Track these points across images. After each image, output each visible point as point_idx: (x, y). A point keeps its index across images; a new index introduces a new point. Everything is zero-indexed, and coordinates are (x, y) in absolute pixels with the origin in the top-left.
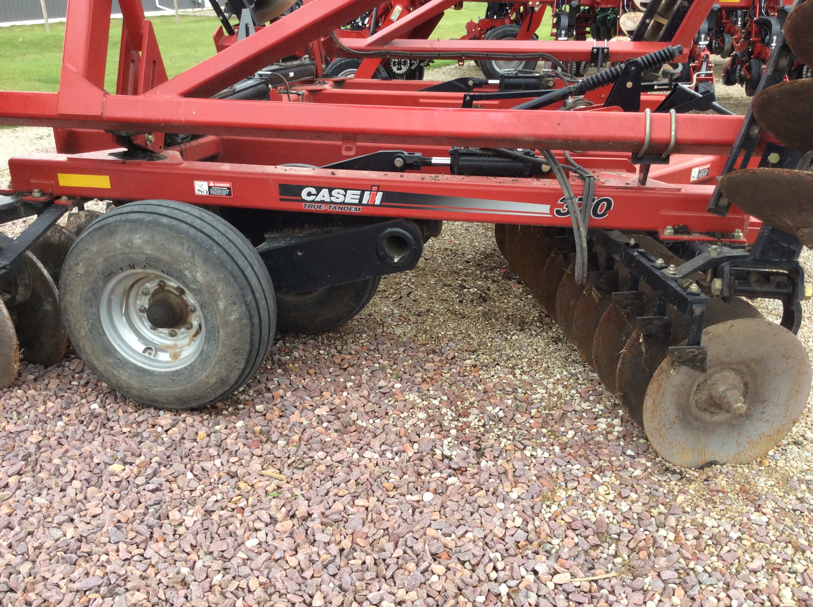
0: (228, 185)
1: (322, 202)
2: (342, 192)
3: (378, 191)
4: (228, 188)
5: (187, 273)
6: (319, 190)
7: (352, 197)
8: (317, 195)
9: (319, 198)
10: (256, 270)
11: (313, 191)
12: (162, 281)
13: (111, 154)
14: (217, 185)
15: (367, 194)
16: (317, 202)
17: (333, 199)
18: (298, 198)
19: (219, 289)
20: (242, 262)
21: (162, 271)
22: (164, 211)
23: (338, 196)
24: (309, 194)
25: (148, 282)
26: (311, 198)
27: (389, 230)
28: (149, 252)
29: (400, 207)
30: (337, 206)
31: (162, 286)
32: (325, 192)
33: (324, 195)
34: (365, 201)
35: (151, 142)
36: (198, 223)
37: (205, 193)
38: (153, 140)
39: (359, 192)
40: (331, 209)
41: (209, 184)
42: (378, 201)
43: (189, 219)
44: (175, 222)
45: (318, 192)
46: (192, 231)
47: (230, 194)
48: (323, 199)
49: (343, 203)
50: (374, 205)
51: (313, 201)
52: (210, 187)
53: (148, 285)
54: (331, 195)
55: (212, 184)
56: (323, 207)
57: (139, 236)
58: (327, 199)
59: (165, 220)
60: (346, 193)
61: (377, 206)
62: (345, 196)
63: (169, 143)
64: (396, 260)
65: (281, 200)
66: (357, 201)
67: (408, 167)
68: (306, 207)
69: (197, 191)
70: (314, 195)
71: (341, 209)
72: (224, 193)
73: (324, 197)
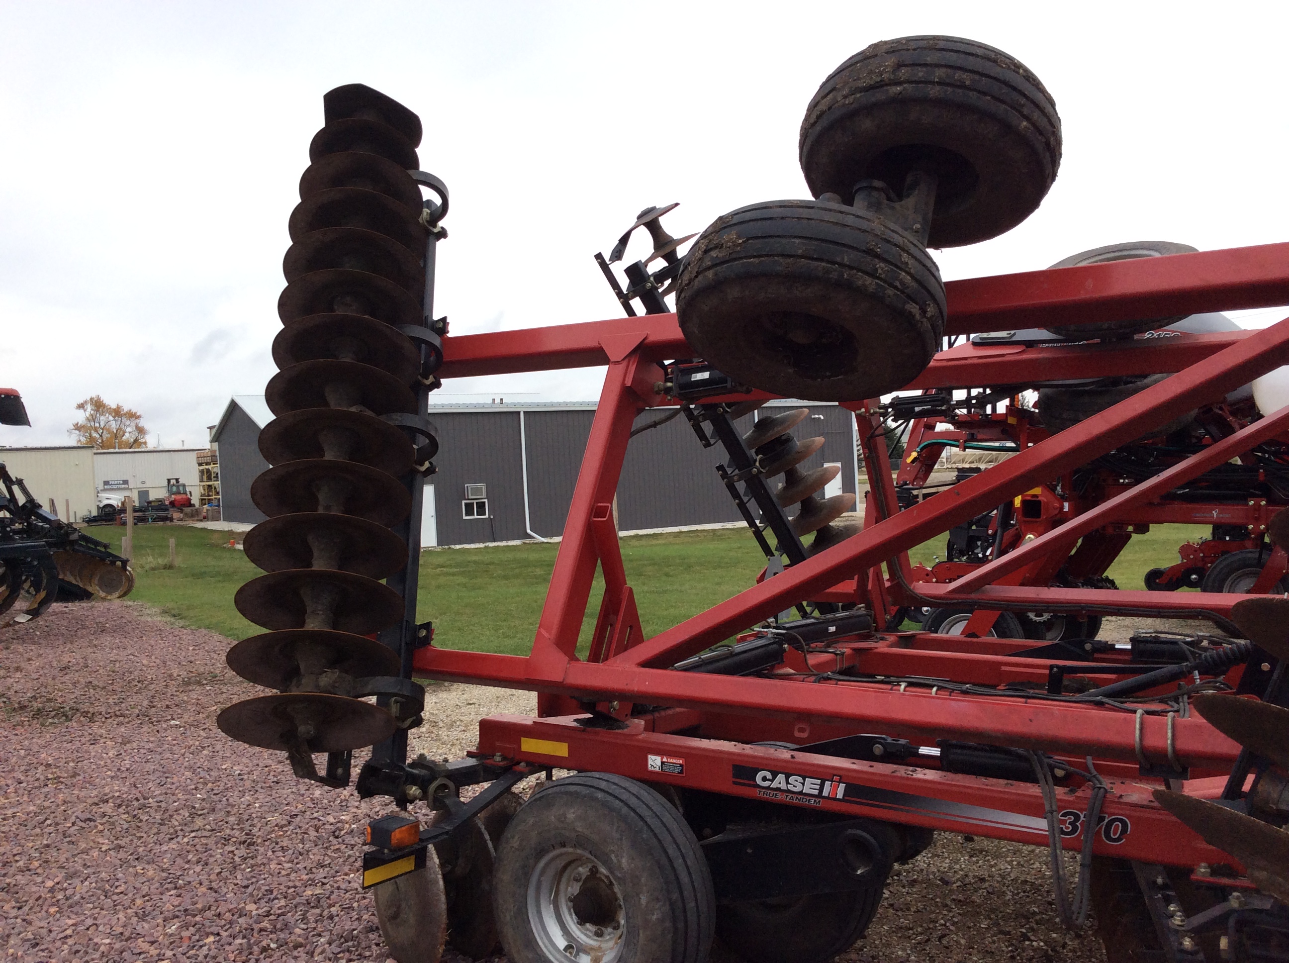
0: (681, 762)
1: (778, 789)
2: (800, 779)
3: (840, 782)
4: (681, 765)
5: (613, 857)
6: (775, 775)
7: (810, 786)
8: (772, 781)
9: (774, 785)
10: (689, 863)
11: (769, 775)
12: (594, 867)
13: (575, 720)
14: (671, 761)
15: (828, 783)
16: (773, 789)
17: (790, 787)
18: (752, 782)
19: (643, 880)
20: (672, 851)
21: (591, 852)
22: (603, 785)
23: (796, 784)
24: (764, 779)
25: (581, 866)
26: (767, 784)
27: (850, 831)
28: (579, 829)
29: (868, 805)
30: (795, 796)
31: (594, 871)
32: (781, 777)
33: (780, 781)
34: (825, 793)
35: (614, 709)
36: (633, 801)
37: (657, 769)
38: (617, 708)
39: (819, 782)
40: (788, 799)
41: (662, 759)
42: (840, 795)
43: (625, 796)
44: (610, 798)
45: (774, 777)
46: (625, 810)
47: (681, 772)
48: (779, 786)
49: (801, 793)
50: (835, 799)
51: (768, 788)
52: (663, 763)
53: (580, 869)
54: (788, 783)
55: (665, 760)
56: (780, 797)
57: (573, 810)
58: (783, 786)
59: (600, 795)
60: (804, 781)
61: (839, 799)
62: (803, 784)
63: (637, 712)
64: (859, 872)
65: (734, 783)
66: (816, 792)
67: (887, 757)
68: (761, 794)
69: (650, 766)
70: (769, 780)
71: (799, 800)
72: (677, 771)
73: (780, 783)
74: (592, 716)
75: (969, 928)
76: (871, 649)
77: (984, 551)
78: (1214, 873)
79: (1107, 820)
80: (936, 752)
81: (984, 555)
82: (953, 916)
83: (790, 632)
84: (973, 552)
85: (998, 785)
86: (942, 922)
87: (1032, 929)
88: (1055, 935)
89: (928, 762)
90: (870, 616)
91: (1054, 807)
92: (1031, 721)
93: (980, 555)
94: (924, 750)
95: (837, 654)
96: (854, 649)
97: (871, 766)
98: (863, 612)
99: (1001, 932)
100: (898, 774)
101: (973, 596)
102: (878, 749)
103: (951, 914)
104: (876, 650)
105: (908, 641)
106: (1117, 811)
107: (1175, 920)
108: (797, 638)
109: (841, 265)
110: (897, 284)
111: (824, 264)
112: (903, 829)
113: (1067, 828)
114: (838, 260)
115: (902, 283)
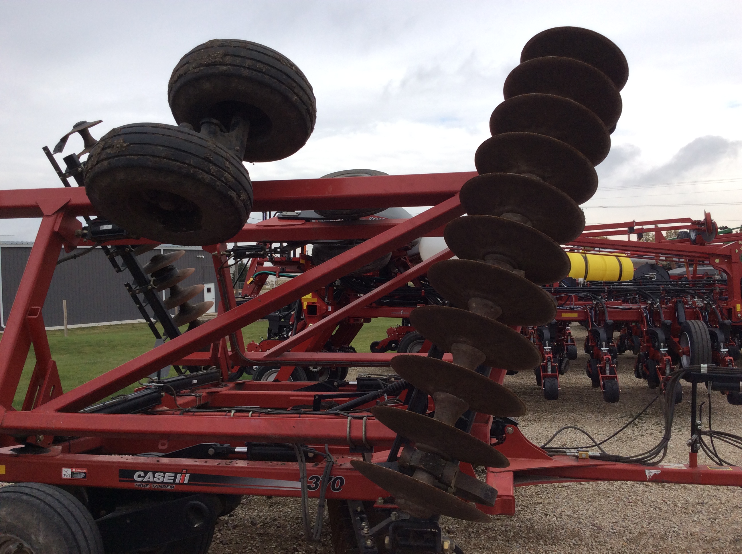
0: (85, 471)
1: (148, 482)
2: (162, 474)
3: (186, 473)
4: (85, 473)
5: (33, 537)
6: (146, 473)
7: (168, 478)
8: (144, 477)
9: (145, 480)
10: (86, 534)
11: (142, 474)
12: (21, 544)
13: (12, 450)
14: (77, 470)
15: (179, 475)
16: (145, 482)
17: (155, 480)
18: (132, 479)
19: (54, 548)
20: (74, 527)
21: (17, 535)
22: (27, 490)
23: (159, 477)
24: (139, 476)
25: (11, 544)
26: (141, 479)
27: (191, 502)
28: (9, 521)
29: (203, 485)
30: (158, 485)
31: (20, 547)
32: (150, 474)
33: (150, 477)
34: (177, 481)
35: (40, 441)
36: (49, 499)
37: (69, 477)
38: (42, 439)
39: (173, 474)
40: (154, 487)
41: (72, 470)
42: (186, 481)
43: (43, 496)
44: (31, 499)
45: (146, 474)
46: (42, 505)
47: (85, 477)
48: (149, 480)
49: (162, 482)
50: (183, 484)
51: (142, 482)
52: (72, 473)
53: (11, 547)
54: (154, 477)
55: (74, 470)
56: (149, 486)
57: (5, 509)
58: (151, 479)
59: (25, 497)
60: (164, 474)
61: (185, 484)
62: (164, 477)
63: (57, 441)
64: (196, 526)
65: (120, 481)
66: (172, 481)
67: (218, 455)
68: (137, 486)
69: (63, 475)
70: (142, 477)
71: (161, 487)
72: (82, 476)
73: (149, 478)
74: (24, 446)
75: (265, 549)
76: (217, 392)
77: (288, 333)
78: (385, 502)
79: (333, 479)
80: (244, 449)
81: (287, 335)
82: (257, 543)
83: (166, 385)
84: (281, 334)
85: (278, 465)
86: (250, 548)
87: (300, 545)
88: (311, 546)
89: (241, 456)
90: (219, 373)
91: (305, 475)
92: (294, 427)
93: (285, 336)
94: (238, 449)
95: (196, 396)
96: (207, 393)
97: (206, 462)
98: (214, 370)
99: (282, 549)
100: (221, 465)
101: (277, 358)
102: (211, 451)
103: (256, 542)
104: (221, 393)
105: (241, 386)
106: (339, 473)
107: (364, 531)
108: (170, 388)
109: (189, 165)
110: (223, 179)
111: (178, 163)
112: (223, 497)
113: (313, 486)
114: (187, 162)
115: (225, 178)
